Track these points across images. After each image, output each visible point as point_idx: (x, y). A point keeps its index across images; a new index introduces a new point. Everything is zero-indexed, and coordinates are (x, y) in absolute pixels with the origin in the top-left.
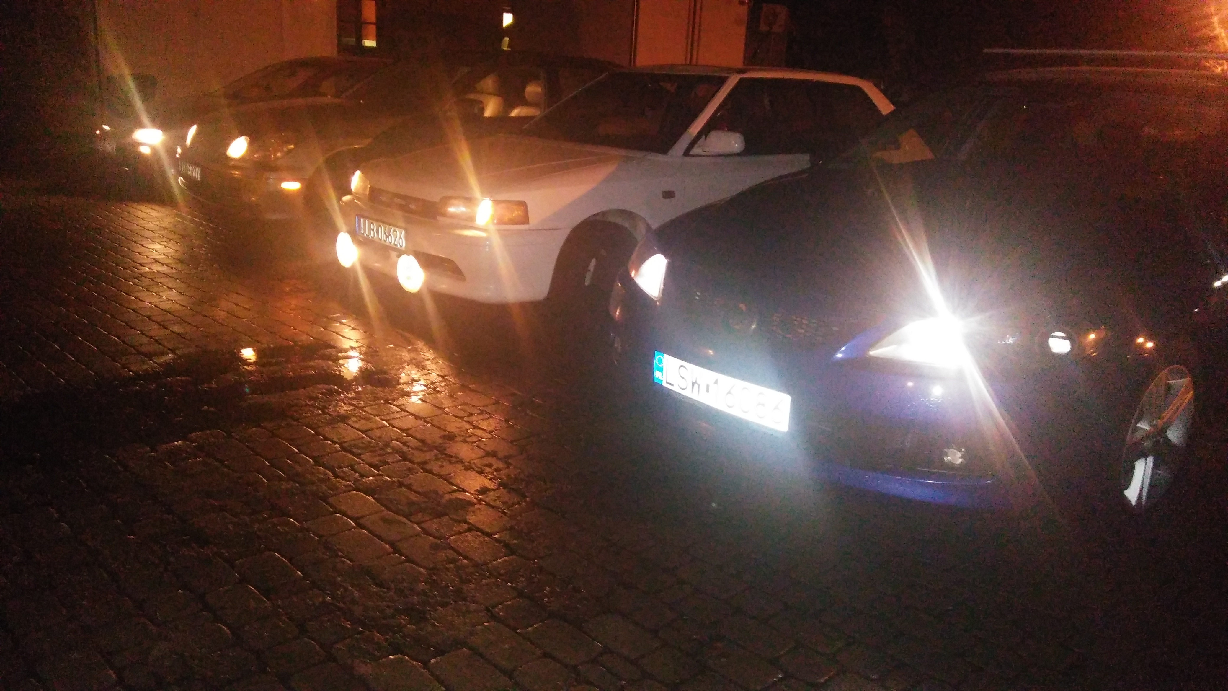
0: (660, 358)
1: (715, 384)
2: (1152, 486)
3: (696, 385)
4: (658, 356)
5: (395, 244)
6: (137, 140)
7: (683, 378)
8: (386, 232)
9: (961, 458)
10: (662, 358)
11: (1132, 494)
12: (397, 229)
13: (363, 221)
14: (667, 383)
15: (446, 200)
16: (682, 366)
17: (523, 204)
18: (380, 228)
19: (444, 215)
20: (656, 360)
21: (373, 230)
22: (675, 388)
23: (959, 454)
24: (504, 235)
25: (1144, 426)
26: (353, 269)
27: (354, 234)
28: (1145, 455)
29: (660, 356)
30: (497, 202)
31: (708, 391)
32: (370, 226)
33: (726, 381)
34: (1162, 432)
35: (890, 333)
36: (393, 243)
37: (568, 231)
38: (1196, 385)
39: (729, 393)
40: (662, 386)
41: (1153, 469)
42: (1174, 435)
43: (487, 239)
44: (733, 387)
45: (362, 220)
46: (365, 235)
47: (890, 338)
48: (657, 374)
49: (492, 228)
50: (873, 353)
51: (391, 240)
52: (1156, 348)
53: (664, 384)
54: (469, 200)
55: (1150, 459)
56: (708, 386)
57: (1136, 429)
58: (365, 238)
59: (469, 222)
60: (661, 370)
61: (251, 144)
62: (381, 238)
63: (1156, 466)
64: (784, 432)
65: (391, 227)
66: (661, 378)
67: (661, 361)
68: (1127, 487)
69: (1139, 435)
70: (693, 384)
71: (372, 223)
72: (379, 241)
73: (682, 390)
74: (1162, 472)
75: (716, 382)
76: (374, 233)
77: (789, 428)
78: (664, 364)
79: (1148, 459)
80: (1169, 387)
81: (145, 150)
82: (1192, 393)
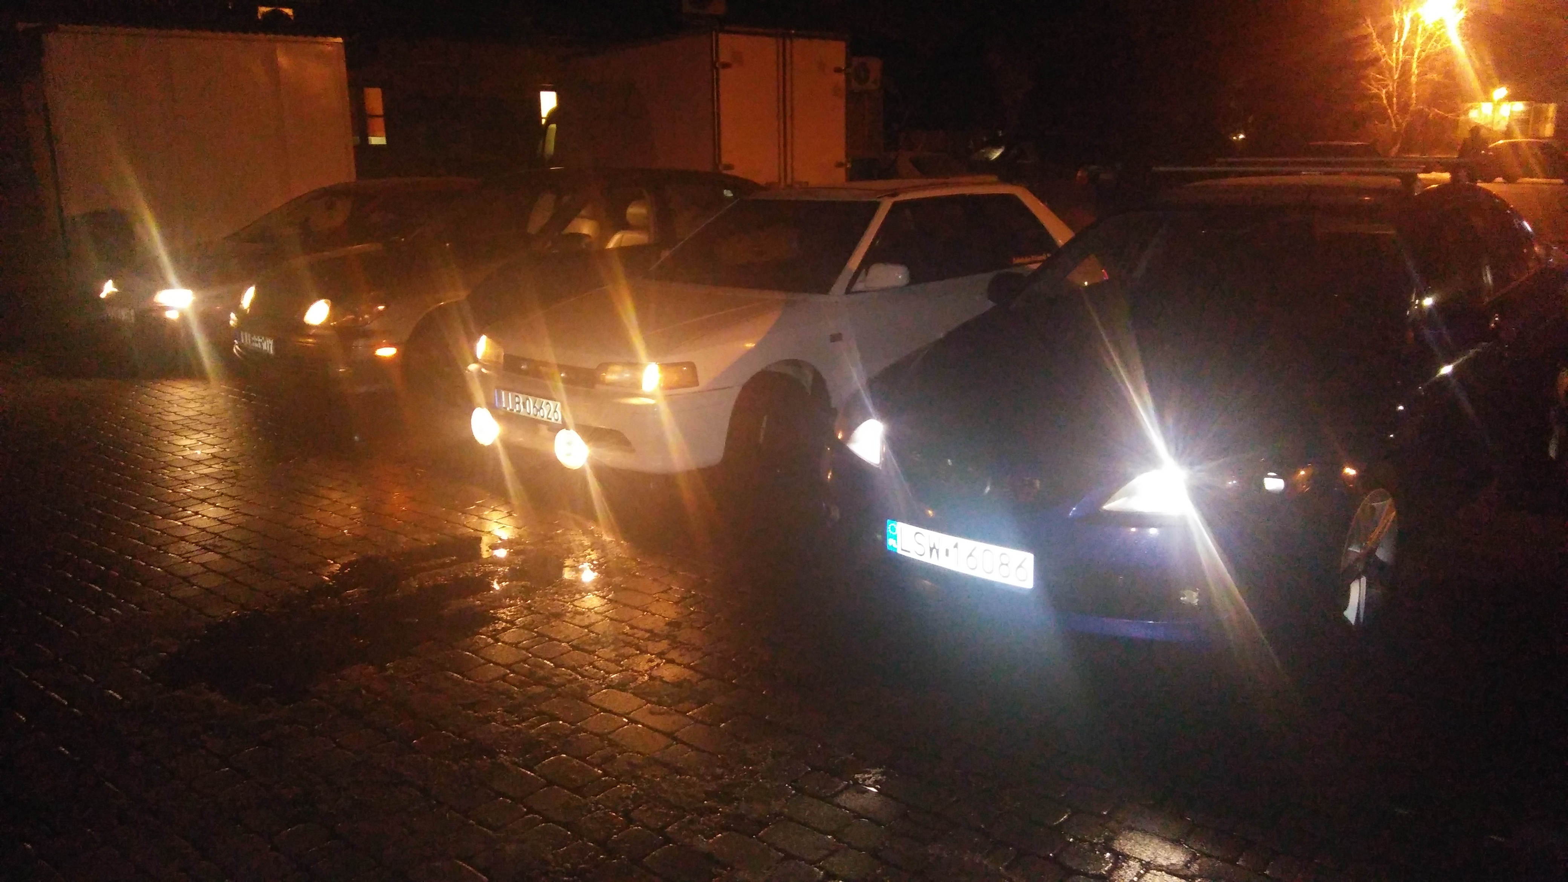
0: (893, 526)
1: (956, 549)
2: (1367, 604)
3: (934, 551)
4: (890, 524)
5: (548, 418)
6: (161, 304)
7: (919, 544)
8: (536, 405)
9: (1197, 598)
10: (895, 526)
11: (1351, 614)
12: (550, 402)
13: (505, 394)
14: (902, 550)
15: (604, 367)
16: (917, 533)
17: (692, 366)
18: (527, 401)
19: (603, 383)
20: (889, 528)
21: (518, 403)
22: (912, 555)
23: (1195, 595)
24: (672, 401)
25: (1355, 549)
26: (492, 448)
27: (492, 407)
28: (1358, 577)
29: (892, 524)
30: (665, 366)
31: (947, 554)
32: (513, 399)
33: (966, 544)
34: (1371, 553)
35: (1119, 487)
36: (545, 416)
37: (737, 391)
38: (1397, 506)
39: (970, 555)
40: (896, 553)
41: (1366, 589)
42: (1382, 554)
43: (653, 406)
44: (974, 550)
45: (503, 393)
46: (508, 409)
47: (1122, 491)
48: (890, 542)
49: (660, 394)
50: (1107, 507)
51: (544, 414)
52: (1358, 477)
53: (899, 552)
54: (634, 365)
55: (1364, 580)
56: (947, 551)
57: (1348, 552)
58: (506, 412)
59: (633, 389)
60: (895, 538)
61: (333, 308)
62: (530, 411)
63: (1369, 585)
64: (1029, 589)
65: (542, 399)
66: (895, 546)
67: (894, 529)
68: (1345, 608)
69: (1352, 557)
70: (931, 550)
71: (517, 396)
72: (528, 415)
73: (919, 556)
74: (1374, 591)
75: (956, 546)
76: (520, 407)
77: (1034, 585)
78: (898, 532)
79: (1362, 579)
80: (1373, 509)
81: (172, 315)
82: (1394, 513)
